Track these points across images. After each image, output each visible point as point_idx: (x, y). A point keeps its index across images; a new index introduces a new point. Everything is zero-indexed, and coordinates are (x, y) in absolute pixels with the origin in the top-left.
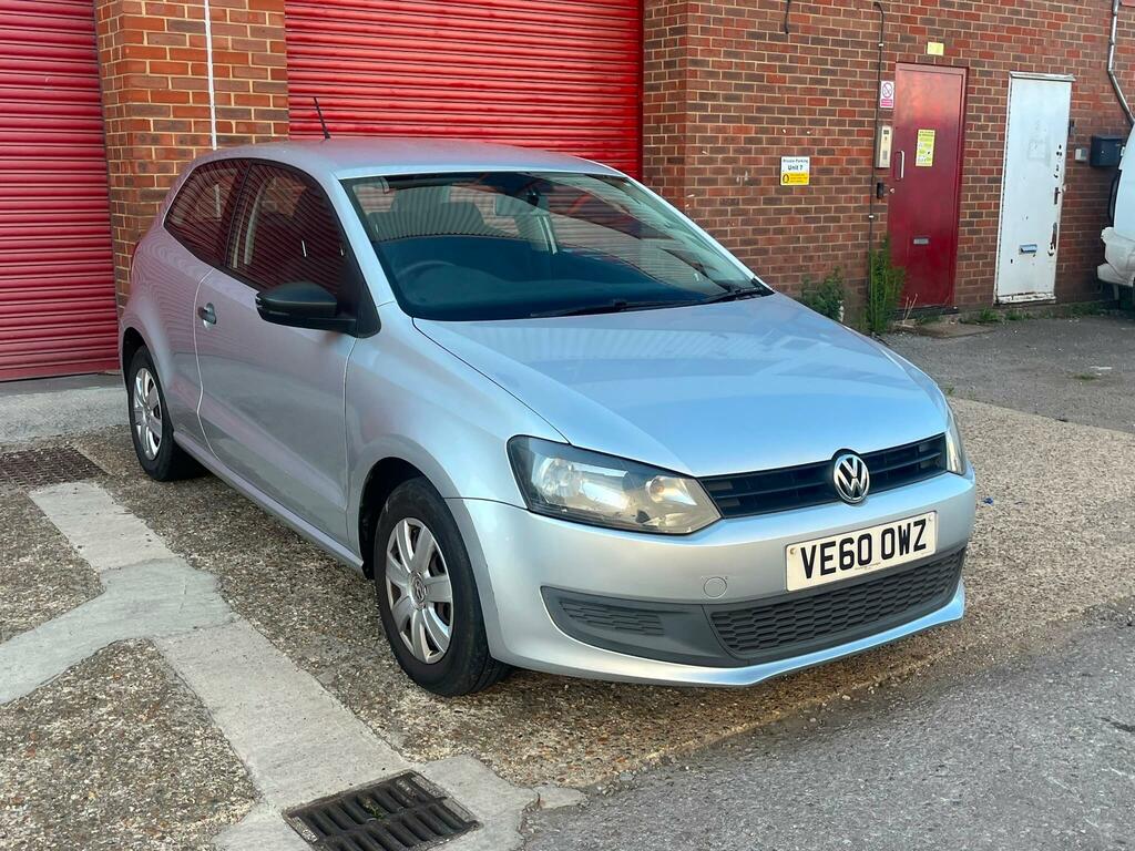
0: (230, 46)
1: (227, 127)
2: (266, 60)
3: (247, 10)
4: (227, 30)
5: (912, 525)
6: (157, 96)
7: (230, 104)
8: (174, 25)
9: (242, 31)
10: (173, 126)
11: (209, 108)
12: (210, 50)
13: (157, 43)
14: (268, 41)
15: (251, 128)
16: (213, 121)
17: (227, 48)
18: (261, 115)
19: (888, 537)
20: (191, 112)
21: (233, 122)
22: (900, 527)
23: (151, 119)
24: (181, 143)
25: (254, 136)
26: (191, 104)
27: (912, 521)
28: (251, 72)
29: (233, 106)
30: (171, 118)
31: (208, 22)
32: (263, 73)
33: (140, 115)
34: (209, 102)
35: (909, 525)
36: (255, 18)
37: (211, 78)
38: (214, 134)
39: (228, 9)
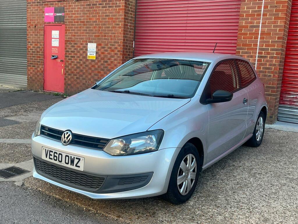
0: (266, 31)
1: (262, 53)
2: (277, 34)
3: (273, 20)
4: (266, 27)
5: (75, 158)
6: (243, 45)
7: (263, 47)
8: (251, 27)
9: (270, 26)
10: (246, 53)
11: (257, 48)
12: (260, 32)
13: (246, 31)
14: (278, 29)
15: (268, 53)
16: (258, 51)
17: (265, 32)
18: (272, 50)
19: (67, 158)
20: (252, 49)
21: (263, 52)
22: (71, 157)
23: (241, 51)
24: (248, 57)
25: (269, 56)
26: (252, 47)
27: (75, 157)
28: (271, 38)
29: (264, 47)
30: (246, 51)
31: (261, 25)
32: (275, 38)
33: (238, 50)
34: (257, 46)
35: (74, 158)
36: (275, 22)
37: (259, 40)
38: (257, 55)
39: (267, 21)
